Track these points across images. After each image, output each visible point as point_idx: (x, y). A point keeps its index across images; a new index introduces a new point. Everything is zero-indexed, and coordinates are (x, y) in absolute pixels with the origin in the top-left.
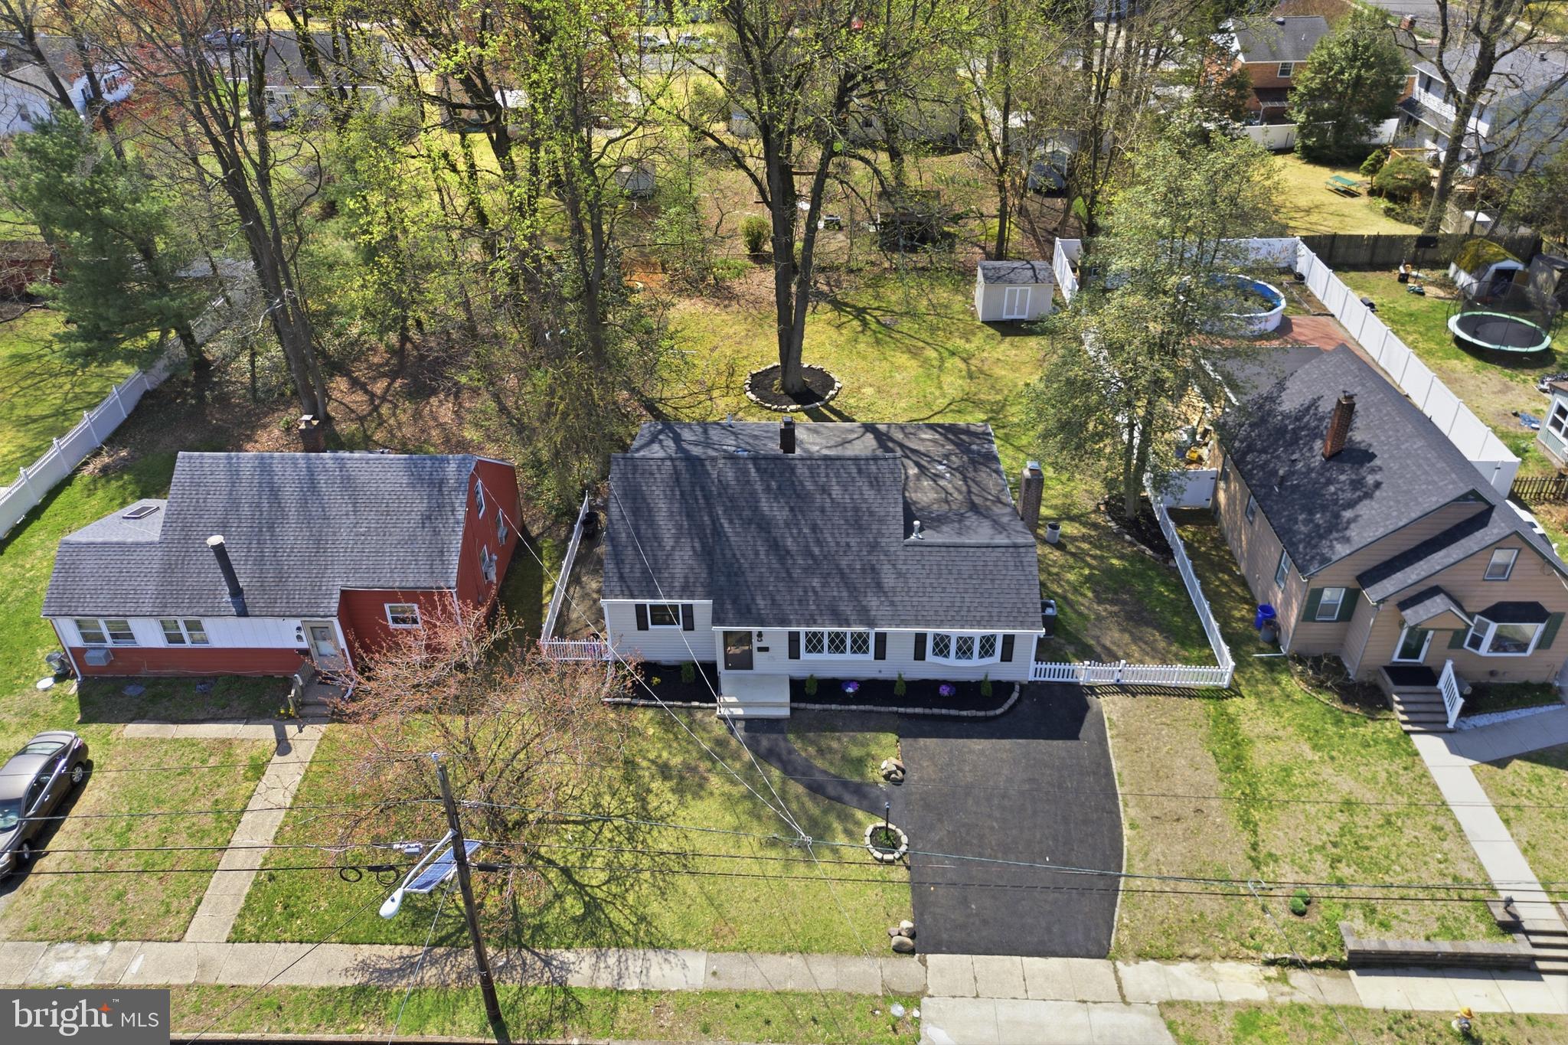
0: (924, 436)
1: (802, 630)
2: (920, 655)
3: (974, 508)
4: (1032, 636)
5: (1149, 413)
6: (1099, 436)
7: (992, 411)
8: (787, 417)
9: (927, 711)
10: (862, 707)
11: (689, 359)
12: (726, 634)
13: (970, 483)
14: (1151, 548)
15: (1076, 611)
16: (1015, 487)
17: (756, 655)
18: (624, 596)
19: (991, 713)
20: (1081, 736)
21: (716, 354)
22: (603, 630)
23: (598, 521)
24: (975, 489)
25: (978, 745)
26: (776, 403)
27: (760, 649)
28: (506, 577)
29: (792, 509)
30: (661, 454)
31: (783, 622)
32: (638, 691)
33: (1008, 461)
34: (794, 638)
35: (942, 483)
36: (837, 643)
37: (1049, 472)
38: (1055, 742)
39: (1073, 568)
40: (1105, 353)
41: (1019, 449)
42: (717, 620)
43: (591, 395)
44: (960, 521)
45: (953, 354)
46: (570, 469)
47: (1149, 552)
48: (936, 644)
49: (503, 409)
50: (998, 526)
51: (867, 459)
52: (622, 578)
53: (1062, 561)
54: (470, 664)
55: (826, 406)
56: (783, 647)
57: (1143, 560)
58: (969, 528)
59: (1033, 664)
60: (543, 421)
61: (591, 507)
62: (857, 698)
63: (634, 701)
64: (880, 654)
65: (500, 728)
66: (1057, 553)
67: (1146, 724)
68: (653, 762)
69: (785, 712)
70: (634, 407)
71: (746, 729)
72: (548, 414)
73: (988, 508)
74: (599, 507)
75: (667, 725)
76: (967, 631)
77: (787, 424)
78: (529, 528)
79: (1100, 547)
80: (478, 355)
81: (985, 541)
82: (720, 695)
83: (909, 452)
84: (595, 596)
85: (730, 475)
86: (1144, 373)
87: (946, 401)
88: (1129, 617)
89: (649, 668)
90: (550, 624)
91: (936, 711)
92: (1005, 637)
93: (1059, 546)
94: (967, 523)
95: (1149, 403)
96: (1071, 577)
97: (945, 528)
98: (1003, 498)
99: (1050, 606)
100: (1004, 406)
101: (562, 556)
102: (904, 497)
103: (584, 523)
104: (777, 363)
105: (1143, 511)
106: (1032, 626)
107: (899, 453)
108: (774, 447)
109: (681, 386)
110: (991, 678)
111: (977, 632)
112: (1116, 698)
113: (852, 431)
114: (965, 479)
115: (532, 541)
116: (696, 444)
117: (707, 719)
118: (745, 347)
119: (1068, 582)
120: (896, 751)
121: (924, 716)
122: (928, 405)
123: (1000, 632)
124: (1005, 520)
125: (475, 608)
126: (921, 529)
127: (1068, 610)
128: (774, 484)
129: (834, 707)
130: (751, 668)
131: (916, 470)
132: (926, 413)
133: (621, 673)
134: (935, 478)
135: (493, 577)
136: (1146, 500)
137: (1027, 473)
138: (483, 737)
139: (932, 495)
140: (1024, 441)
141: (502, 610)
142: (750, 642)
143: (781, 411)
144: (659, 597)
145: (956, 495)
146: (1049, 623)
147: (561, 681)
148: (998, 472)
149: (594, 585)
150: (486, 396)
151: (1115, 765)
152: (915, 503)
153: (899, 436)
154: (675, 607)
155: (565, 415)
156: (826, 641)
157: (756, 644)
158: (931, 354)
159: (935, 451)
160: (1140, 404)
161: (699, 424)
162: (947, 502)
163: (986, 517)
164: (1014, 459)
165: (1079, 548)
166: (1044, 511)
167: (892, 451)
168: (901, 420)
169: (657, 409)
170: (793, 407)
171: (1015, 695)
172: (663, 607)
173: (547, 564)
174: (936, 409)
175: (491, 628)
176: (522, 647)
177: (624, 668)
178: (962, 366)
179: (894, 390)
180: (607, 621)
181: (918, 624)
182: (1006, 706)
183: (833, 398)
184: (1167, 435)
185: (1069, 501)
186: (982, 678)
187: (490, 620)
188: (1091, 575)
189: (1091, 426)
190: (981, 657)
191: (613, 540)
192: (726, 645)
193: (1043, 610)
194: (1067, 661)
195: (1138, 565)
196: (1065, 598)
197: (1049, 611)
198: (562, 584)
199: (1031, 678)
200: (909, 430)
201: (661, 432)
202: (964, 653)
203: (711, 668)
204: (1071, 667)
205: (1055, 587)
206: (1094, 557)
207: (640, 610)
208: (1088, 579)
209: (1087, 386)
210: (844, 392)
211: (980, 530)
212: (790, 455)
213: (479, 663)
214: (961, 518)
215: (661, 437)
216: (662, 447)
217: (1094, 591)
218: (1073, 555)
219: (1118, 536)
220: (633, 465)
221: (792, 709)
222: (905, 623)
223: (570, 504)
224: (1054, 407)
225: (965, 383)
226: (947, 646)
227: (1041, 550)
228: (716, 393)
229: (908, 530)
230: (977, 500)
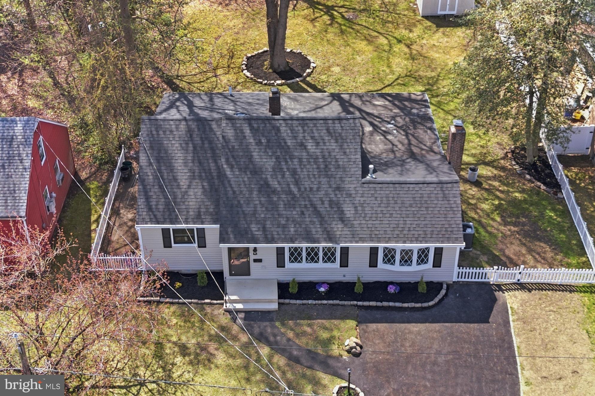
0: (377, 103)
1: (286, 246)
2: (373, 263)
3: (413, 156)
4: (455, 248)
5: (544, 83)
6: (507, 102)
7: (429, 84)
8: (274, 89)
9: (379, 304)
10: (331, 302)
11: (199, 44)
12: (230, 250)
13: (411, 137)
14: (545, 184)
15: (487, 231)
16: (445, 140)
17: (253, 265)
18: (152, 222)
19: (425, 305)
20: (490, 320)
21: (220, 41)
22: (137, 247)
23: (132, 168)
24: (414, 141)
25: (415, 327)
26: (266, 79)
27: (255, 261)
28: (63, 209)
29: (277, 158)
30: (178, 116)
31: (272, 240)
32: (165, 291)
33: (440, 121)
34: (280, 252)
35: (390, 137)
36: (312, 255)
37: (470, 129)
38: (472, 325)
39: (487, 200)
40: (513, 38)
41: (448, 112)
42: (223, 239)
43: (125, 72)
44: (402, 165)
45: (399, 41)
46: (110, 129)
47: (543, 187)
48: (386, 255)
49: (56, 84)
50: (430, 169)
51: (333, 119)
52: (150, 209)
53: (478, 195)
54: (37, 272)
55: (304, 81)
56: (271, 259)
57: (538, 193)
58: (408, 170)
59: (456, 269)
60: (88, 93)
61: (126, 158)
62: (328, 295)
63: (162, 300)
64: (344, 263)
65: (62, 319)
66: (475, 189)
67: (539, 311)
68: (175, 343)
69: (274, 306)
70: (156, 81)
71: (245, 319)
72: (92, 87)
73: (423, 156)
74: (132, 158)
75: (186, 316)
76: (408, 246)
77: (274, 93)
78: (80, 174)
79: (507, 185)
80: (37, 43)
81: (420, 179)
82: (226, 294)
83: (365, 115)
84: (130, 223)
85: (230, 133)
86: (540, 53)
87: (395, 77)
88: (526, 235)
89: (173, 276)
90: (97, 244)
91: (385, 304)
92: (436, 249)
93: (477, 184)
94: (408, 167)
95: (545, 76)
96: (485, 206)
97: (390, 171)
98: (435, 148)
99: (470, 227)
100: (437, 80)
101: (105, 193)
102: (362, 148)
103: (122, 169)
104: (266, 49)
105: (539, 157)
106: (456, 240)
107: (357, 114)
108: (265, 111)
109: (194, 65)
110: (425, 279)
111: (416, 246)
112: (517, 293)
113: (322, 99)
114: (407, 135)
115: (82, 182)
116: (205, 109)
117: (216, 312)
118: (241, 36)
119: (482, 210)
120: (354, 332)
121: (377, 308)
122: (381, 80)
123: (432, 246)
124: (435, 164)
125: (41, 231)
126: (375, 171)
127: (481, 230)
128: (264, 141)
129: (310, 302)
130: (249, 274)
131: (371, 129)
132: (379, 86)
133: (152, 278)
134: (385, 133)
135: (53, 209)
136: (542, 149)
137: (453, 130)
138: (49, 325)
139: (381, 147)
140: (452, 106)
141: (61, 233)
142: (248, 256)
143: (270, 85)
144: (180, 223)
145: (400, 146)
146: (467, 238)
147: (107, 284)
148: (432, 129)
149: (130, 216)
150: (44, 73)
151: (516, 341)
152: (370, 152)
153: (357, 102)
154: (191, 230)
155: (105, 88)
156: (304, 254)
157: (252, 257)
158: (383, 41)
159: (384, 113)
160: (538, 77)
161: (206, 94)
162: (393, 151)
163: (421, 162)
164: (444, 120)
165: (490, 185)
166: (465, 158)
167: (352, 113)
168: (361, 91)
169: (174, 83)
170: (279, 82)
171: (443, 292)
172: (183, 231)
173: (93, 200)
174: (387, 83)
175: (53, 246)
176: (77, 259)
177: (154, 274)
178: (406, 50)
179: (356, 69)
180: (140, 242)
181: (372, 241)
182: (436, 300)
183: (309, 75)
184: (557, 100)
185: (485, 151)
186: (419, 279)
187: (53, 239)
188: (500, 204)
189: (502, 93)
190: (418, 264)
191: (142, 181)
192: (230, 258)
193: (464, 230)
194: (481, 266)
195: (535, 197)
196: (480, 222)
197: (469, 231)
198: (106, 214)
199: (455, 279)
200: (366, 98)
201: (178, 100)
202: (406, 261)
203: (219, 275)
204: (485, 271)
205: (472, 214)
206: (502, 192)
207: (165, 232)
208: (498, 207)
209: (499, 64)
210: (318, 70)
211: (417, 172)
212: (277, 117)
213: (45, 272)
214: (403, 163)
215: (178, 104)
216: (179, 111)
217: (502, 217)
218: (486, 190)
219: (521, 175)
220: (157, 125)
221: (279, 304)
222: (363, 240)
223: (110, 155)
224: (474, 79)
225: (408, 64)
226: (393, 257)
227: (463, 187)
228: (219, 72)
229: (365, 172)
230: (415, 150)
